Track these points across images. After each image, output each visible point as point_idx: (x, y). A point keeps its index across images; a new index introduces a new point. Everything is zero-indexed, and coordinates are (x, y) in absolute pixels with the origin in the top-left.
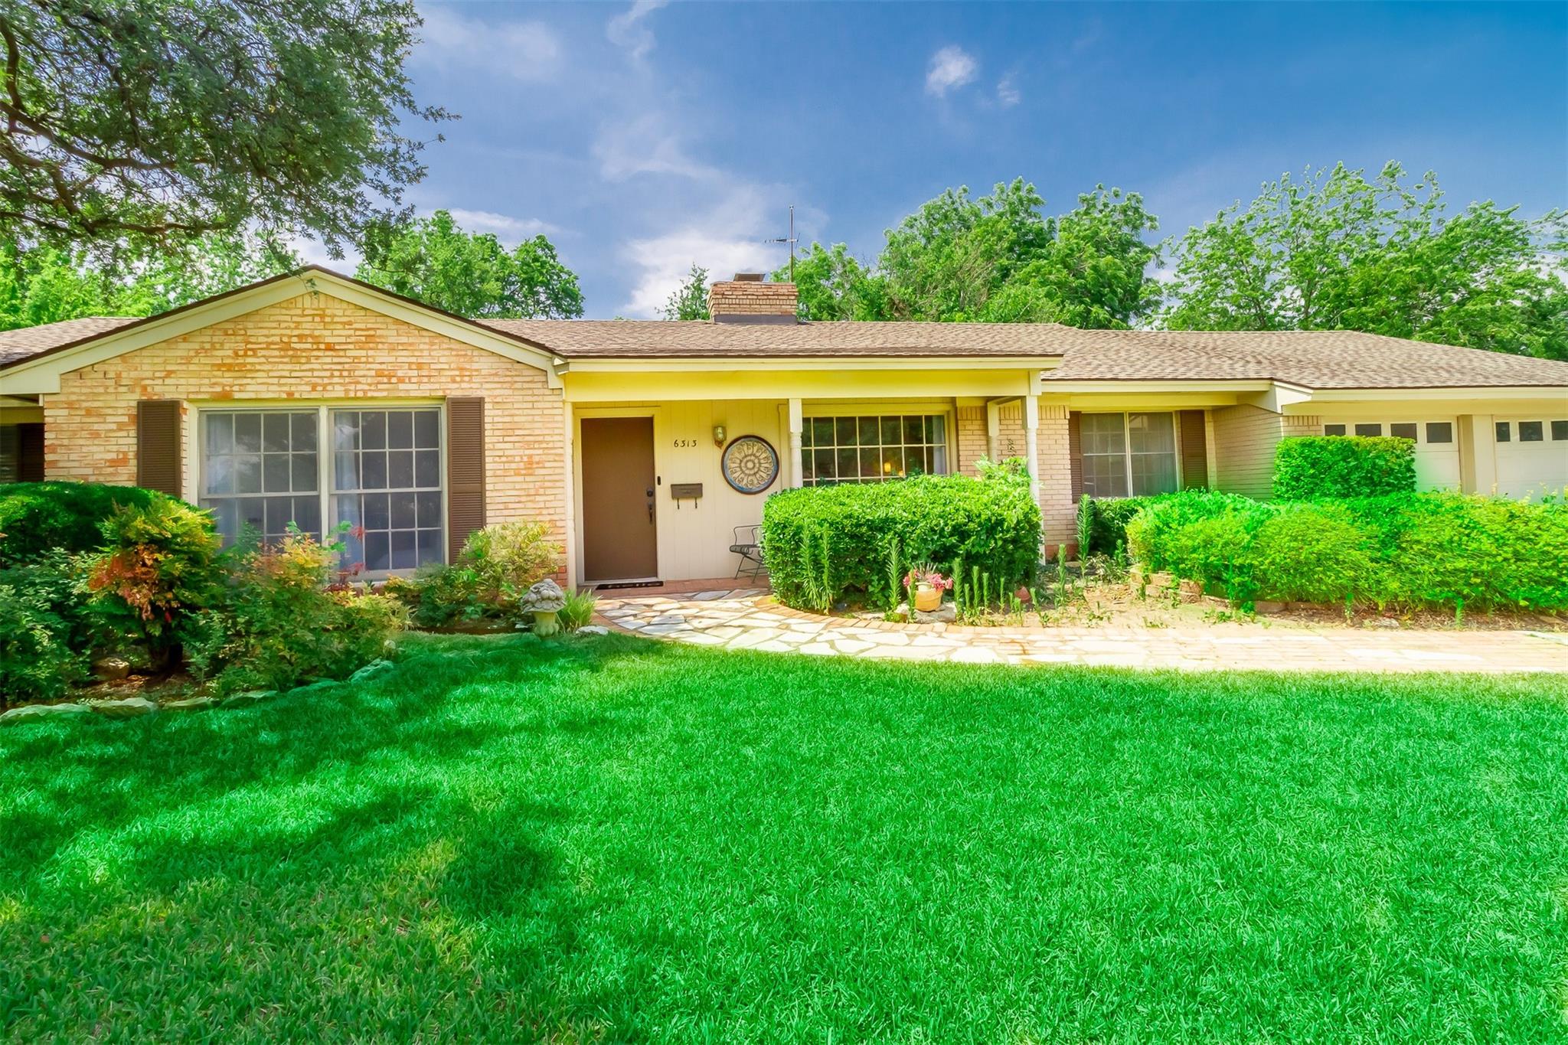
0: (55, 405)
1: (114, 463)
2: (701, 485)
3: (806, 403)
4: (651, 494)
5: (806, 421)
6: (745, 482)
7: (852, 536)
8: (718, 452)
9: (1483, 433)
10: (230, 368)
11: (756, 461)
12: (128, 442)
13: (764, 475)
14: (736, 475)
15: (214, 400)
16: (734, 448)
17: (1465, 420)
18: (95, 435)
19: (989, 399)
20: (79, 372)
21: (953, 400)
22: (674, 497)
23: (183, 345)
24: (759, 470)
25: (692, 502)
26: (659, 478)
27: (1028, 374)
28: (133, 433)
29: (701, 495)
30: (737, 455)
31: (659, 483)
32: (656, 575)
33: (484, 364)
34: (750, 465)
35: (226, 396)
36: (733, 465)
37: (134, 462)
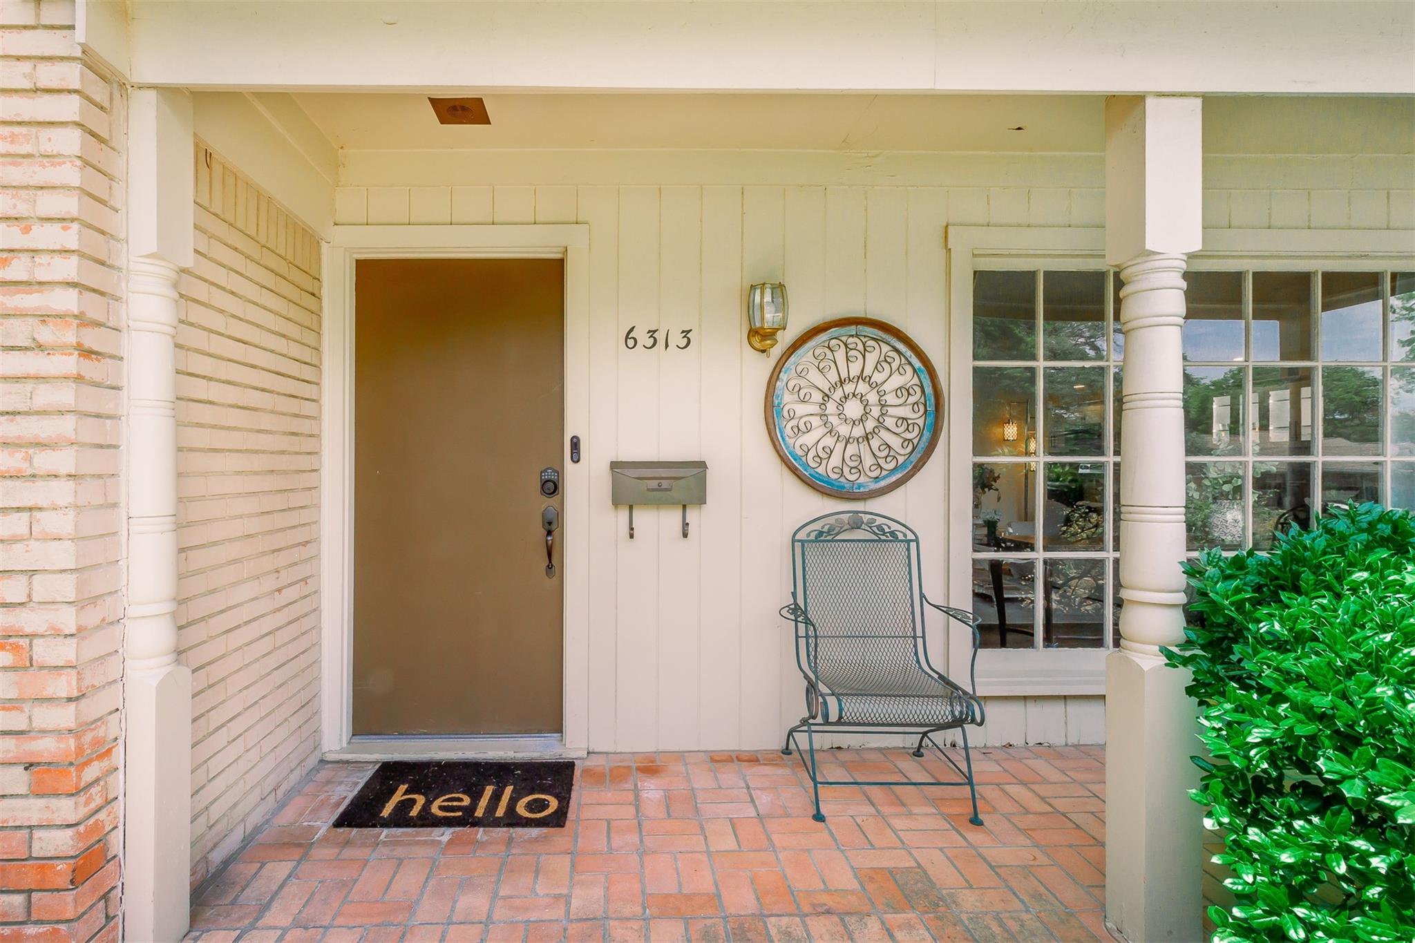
2: (702, 465)
4: (552, 487)
6: (835, 460)
8: (758, 368)
11: (873, 397)
13: (895, 442)
14: (808, 439)
16: (804, 356)
22: (616, 502)
24: (880, 424)
25: (671, 518)
26: (575, 444)
29: (700, 499)
30: (815, 377)
31: (576, 458)
32: (556, 725)
34: (853, 409)
36: (801, 409)
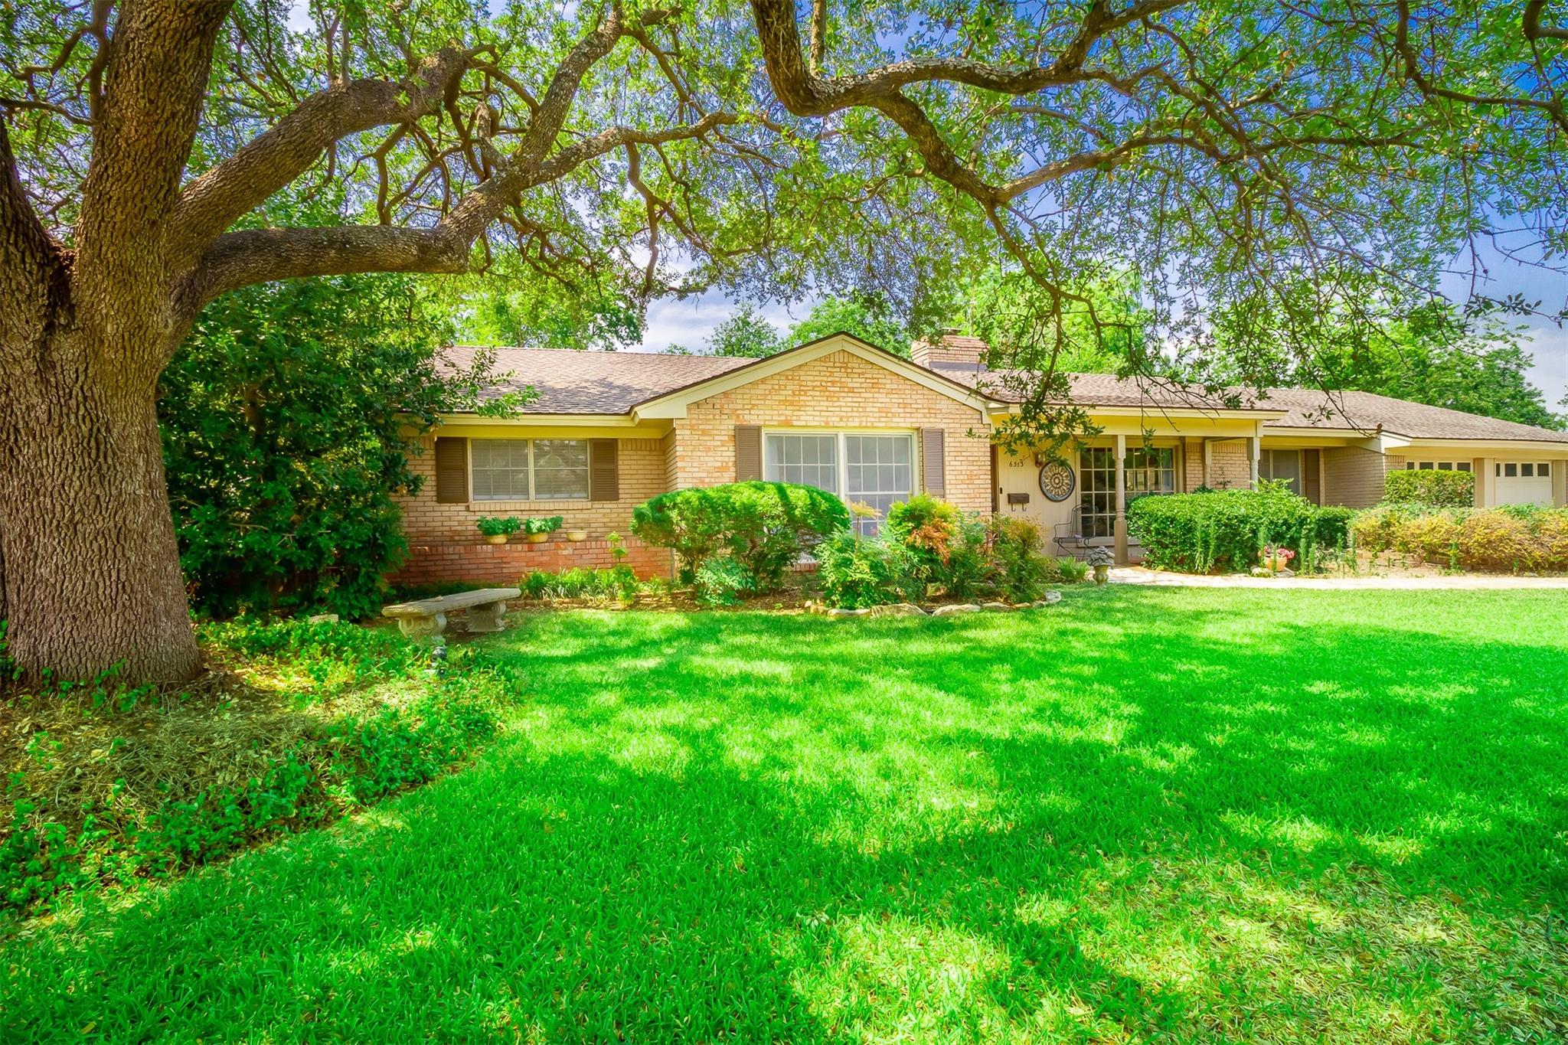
0: (683, 427)
1: (719, 469)
2: (1028, 494)
3: (1128, 438)
5: (1128, 450)
6: (1053, 493)
7: (1226, 525)
8: (1037, 471)
9: (1489, 469)
10: (792, 403)
11: (1061, 478)
12: (729, 454)
13: (1065, 489)
14: (1048, 488)
15: (779, 426)
16: (1047, 468)
17: (1479, 461)
18: (708, 449)
19: (1205, 438)
20: (698, 404)
21: (1182, 439)
22: (1009, 503)
23: (761, 386)
24: (1062, 484)
25: (1020, 507)
26: (1001, 489)
27: (1256, 422)
28: (732, 449)
29: (1027, 501)
30: (1049, 473)
31: (1001, 493)
33: (944, 405)
34: (1057, 481)
35: (787, 424)
36: (1047, 481)
37: (733, 469)
